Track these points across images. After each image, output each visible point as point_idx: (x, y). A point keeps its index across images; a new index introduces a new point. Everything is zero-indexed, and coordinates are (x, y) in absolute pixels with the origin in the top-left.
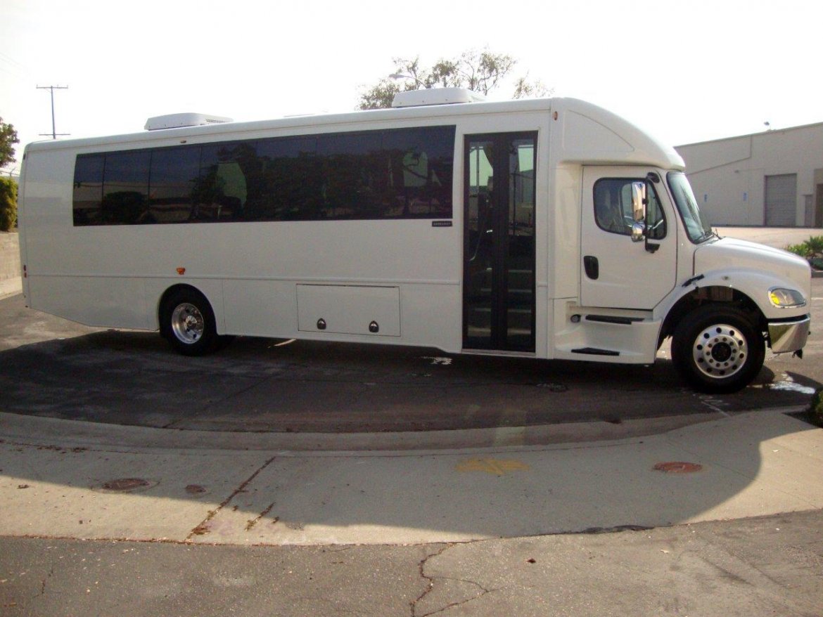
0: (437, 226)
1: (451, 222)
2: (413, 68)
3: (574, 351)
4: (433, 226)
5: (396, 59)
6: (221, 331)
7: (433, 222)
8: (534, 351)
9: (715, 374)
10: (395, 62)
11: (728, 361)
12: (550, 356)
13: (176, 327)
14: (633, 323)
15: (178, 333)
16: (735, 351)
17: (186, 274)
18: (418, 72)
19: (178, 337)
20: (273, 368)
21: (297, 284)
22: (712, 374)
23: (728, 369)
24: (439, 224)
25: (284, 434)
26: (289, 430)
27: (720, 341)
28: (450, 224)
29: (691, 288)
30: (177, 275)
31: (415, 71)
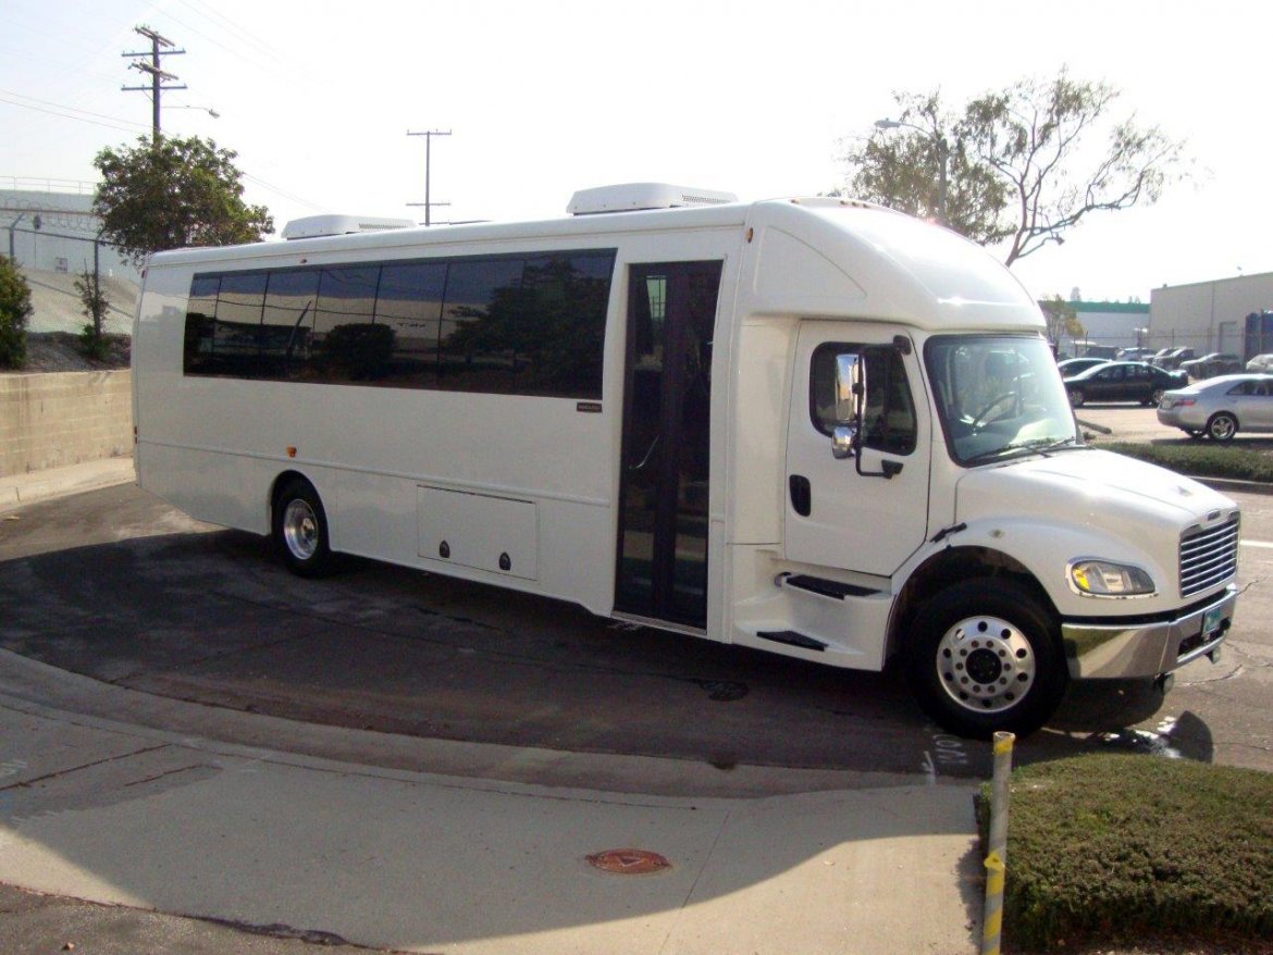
0: (585, 410)
1: (600, 405)
2: (930, 109)
3: (760, 634)
4: (579, 410)
5: (899, 94)
6: (334, 547)
7: (579, 404)
8: (705, 627)
9: (972, 705)
10: (898, 98)
11: (996, 684)
12: (727, 638)
13: (290, 532)
14: (848, 598)
15: (292, 541)
16: (1008, 667)
17: (298, 457)
18: (940, 115)
19: (291, 547)
20: (379, 607)
21: (419, 486)
22: (968, 703)
23: (997, 697)
24: (586, 407)
25: (241, 713)
26: (249, 709)
27: (982, 645)
28: (598, 409)
29: (942, 545)
30: (287, 457)
31: (933, 113)
